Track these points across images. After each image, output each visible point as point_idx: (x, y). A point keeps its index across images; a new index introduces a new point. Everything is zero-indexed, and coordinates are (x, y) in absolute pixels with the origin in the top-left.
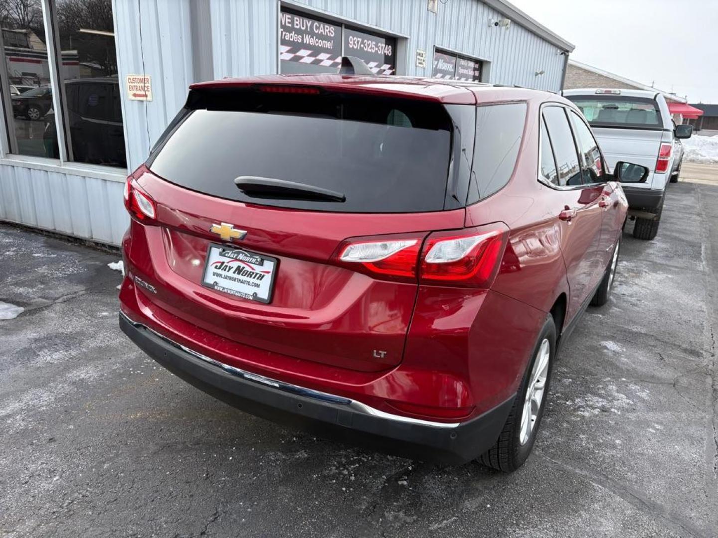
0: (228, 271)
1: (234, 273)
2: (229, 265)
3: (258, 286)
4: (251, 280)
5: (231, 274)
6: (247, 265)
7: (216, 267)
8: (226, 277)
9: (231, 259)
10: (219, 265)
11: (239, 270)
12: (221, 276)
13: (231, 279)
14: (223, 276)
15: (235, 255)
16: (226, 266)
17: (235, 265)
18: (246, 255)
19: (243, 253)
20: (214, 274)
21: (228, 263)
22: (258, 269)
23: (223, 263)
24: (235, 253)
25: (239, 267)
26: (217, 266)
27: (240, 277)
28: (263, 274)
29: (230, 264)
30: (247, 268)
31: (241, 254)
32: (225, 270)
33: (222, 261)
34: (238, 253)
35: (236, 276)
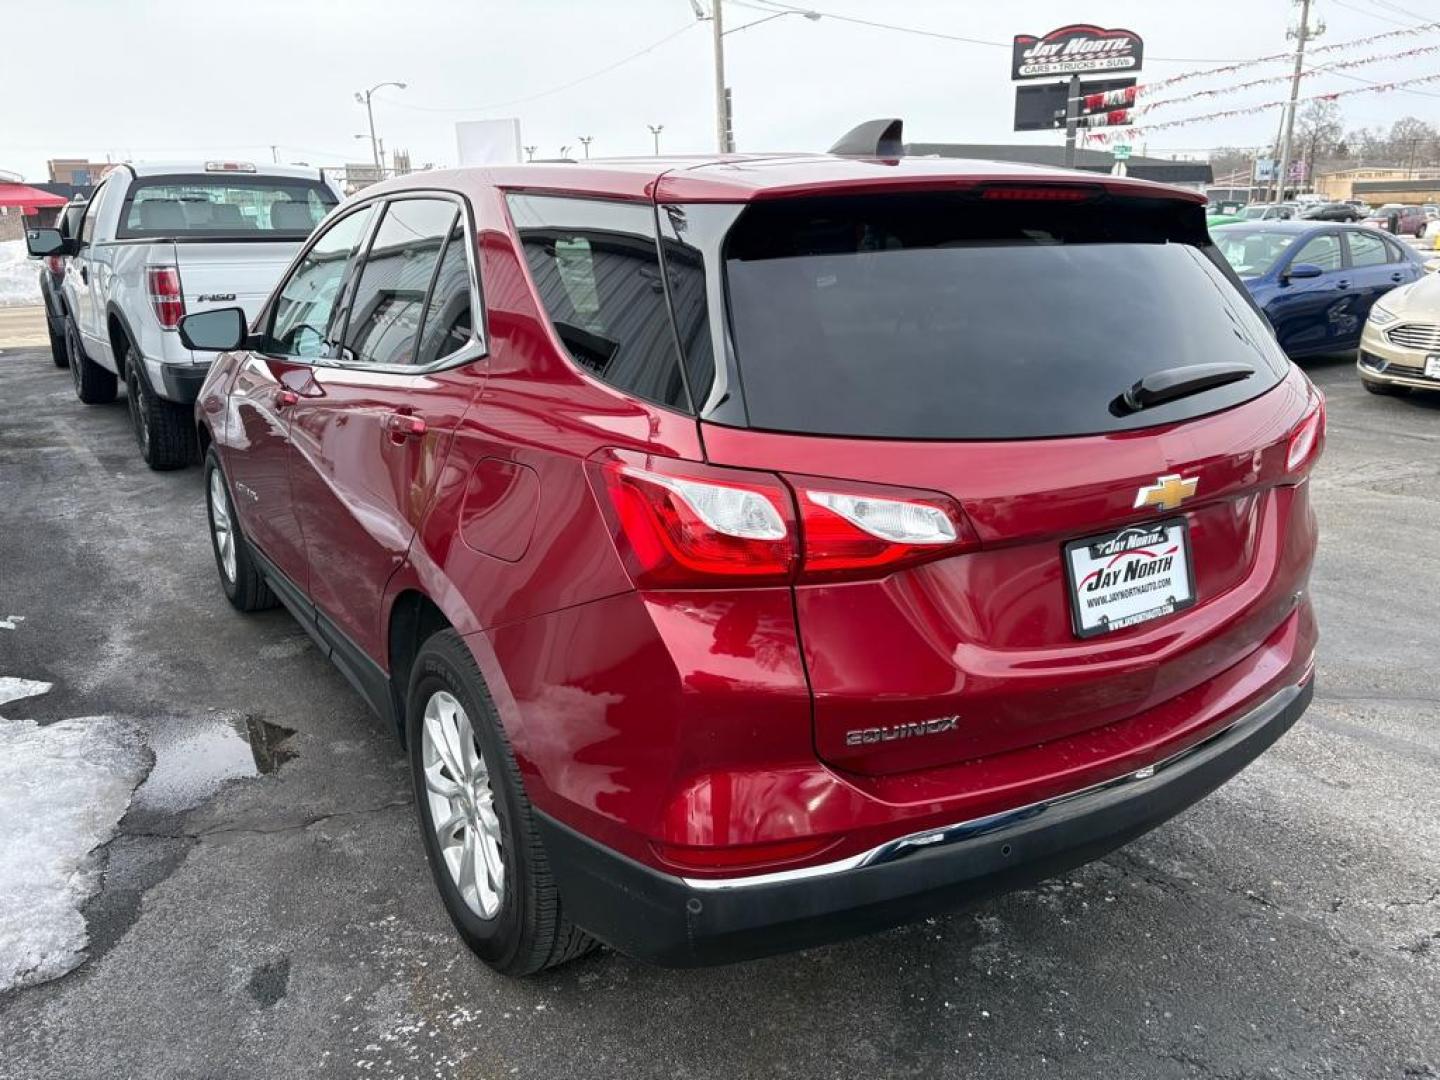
0: (1114, 583)
1: (1126, 580)
2: (1111, 570)
3: (1168, 582)
4: (1156, 577)
5: (1121, 585)
6: (1144, 553)
7: (1090, 588)
8: (1114, 598)
9: (1113, 557)
10: (1093, 580)
11: (1132, 571)
12: (1103, 600)
13: (1123, 595)
14: (1108, 599)
15: (1123, 544)
16: (1108, 575)
17: (1122, 564)
18: (1140, 535)
19: (1133, 533)
20: (1090, 604)
21: (1109, 567)
22: (1160, 551)
23: (1100, 573)
24: (1120, 540)
25: (1130, 564)
26: (1090, 585)
27: (1138, 582)
28: (1169, 556)
29: (1115, 568)
30: (1145, 559)
31: (1131, 538)
32: (1108, 584)
33: (1097, 570)
34: (1125, 538)
35: (1131, 584)
